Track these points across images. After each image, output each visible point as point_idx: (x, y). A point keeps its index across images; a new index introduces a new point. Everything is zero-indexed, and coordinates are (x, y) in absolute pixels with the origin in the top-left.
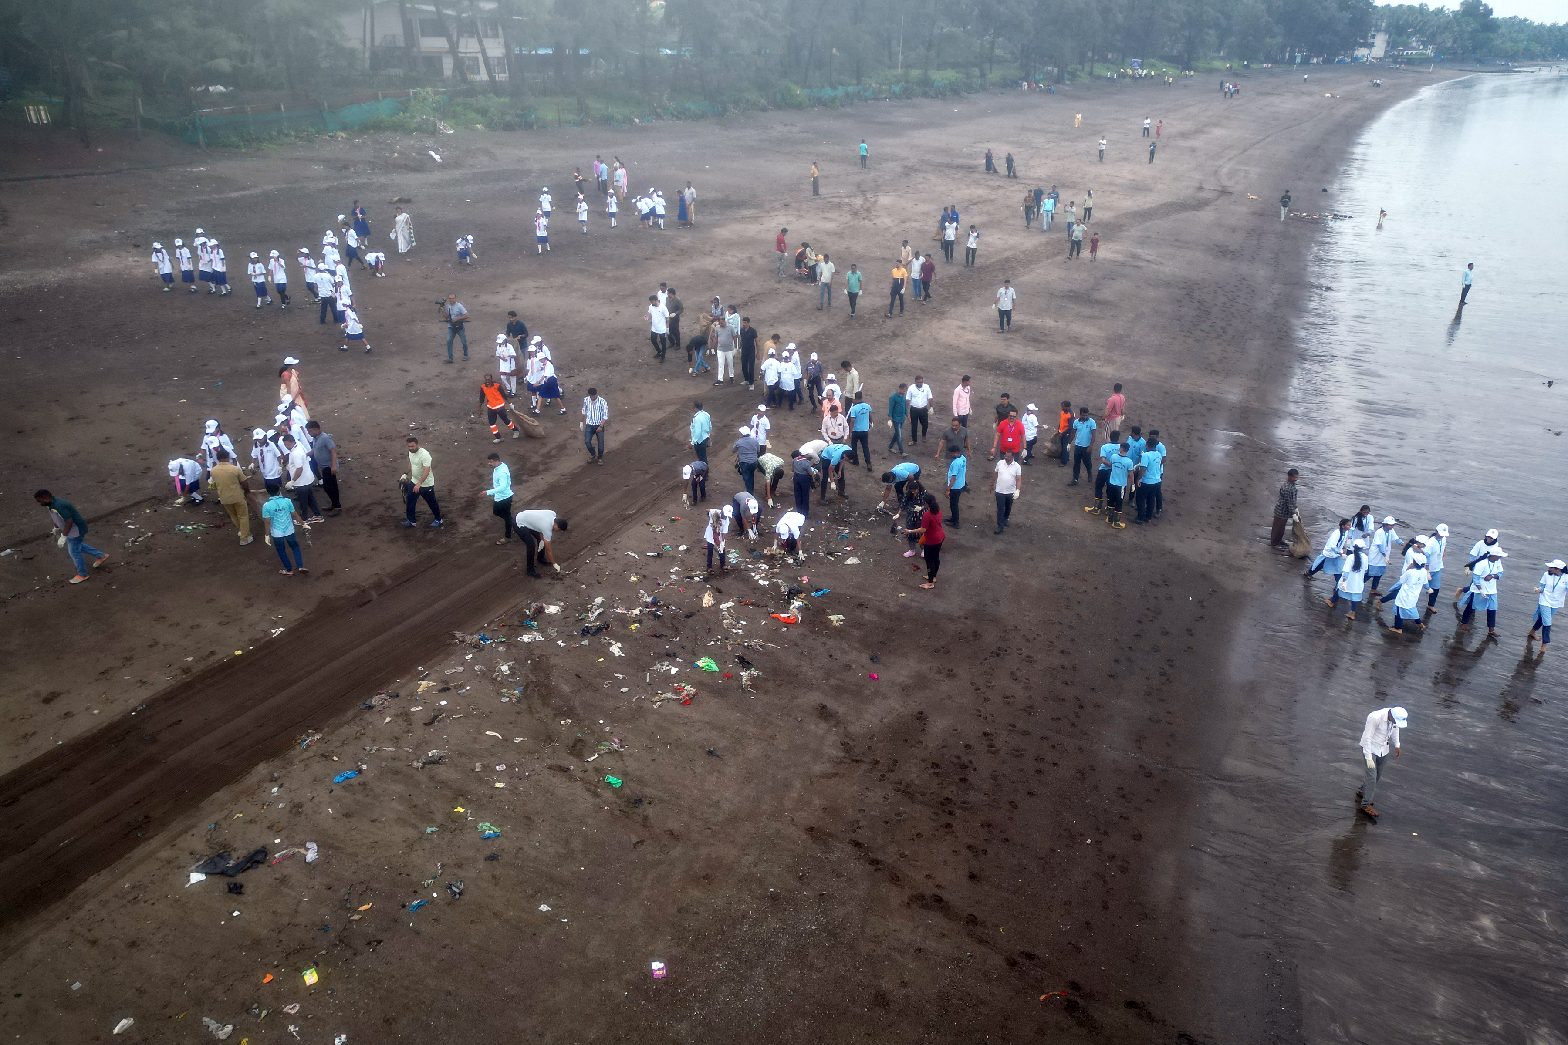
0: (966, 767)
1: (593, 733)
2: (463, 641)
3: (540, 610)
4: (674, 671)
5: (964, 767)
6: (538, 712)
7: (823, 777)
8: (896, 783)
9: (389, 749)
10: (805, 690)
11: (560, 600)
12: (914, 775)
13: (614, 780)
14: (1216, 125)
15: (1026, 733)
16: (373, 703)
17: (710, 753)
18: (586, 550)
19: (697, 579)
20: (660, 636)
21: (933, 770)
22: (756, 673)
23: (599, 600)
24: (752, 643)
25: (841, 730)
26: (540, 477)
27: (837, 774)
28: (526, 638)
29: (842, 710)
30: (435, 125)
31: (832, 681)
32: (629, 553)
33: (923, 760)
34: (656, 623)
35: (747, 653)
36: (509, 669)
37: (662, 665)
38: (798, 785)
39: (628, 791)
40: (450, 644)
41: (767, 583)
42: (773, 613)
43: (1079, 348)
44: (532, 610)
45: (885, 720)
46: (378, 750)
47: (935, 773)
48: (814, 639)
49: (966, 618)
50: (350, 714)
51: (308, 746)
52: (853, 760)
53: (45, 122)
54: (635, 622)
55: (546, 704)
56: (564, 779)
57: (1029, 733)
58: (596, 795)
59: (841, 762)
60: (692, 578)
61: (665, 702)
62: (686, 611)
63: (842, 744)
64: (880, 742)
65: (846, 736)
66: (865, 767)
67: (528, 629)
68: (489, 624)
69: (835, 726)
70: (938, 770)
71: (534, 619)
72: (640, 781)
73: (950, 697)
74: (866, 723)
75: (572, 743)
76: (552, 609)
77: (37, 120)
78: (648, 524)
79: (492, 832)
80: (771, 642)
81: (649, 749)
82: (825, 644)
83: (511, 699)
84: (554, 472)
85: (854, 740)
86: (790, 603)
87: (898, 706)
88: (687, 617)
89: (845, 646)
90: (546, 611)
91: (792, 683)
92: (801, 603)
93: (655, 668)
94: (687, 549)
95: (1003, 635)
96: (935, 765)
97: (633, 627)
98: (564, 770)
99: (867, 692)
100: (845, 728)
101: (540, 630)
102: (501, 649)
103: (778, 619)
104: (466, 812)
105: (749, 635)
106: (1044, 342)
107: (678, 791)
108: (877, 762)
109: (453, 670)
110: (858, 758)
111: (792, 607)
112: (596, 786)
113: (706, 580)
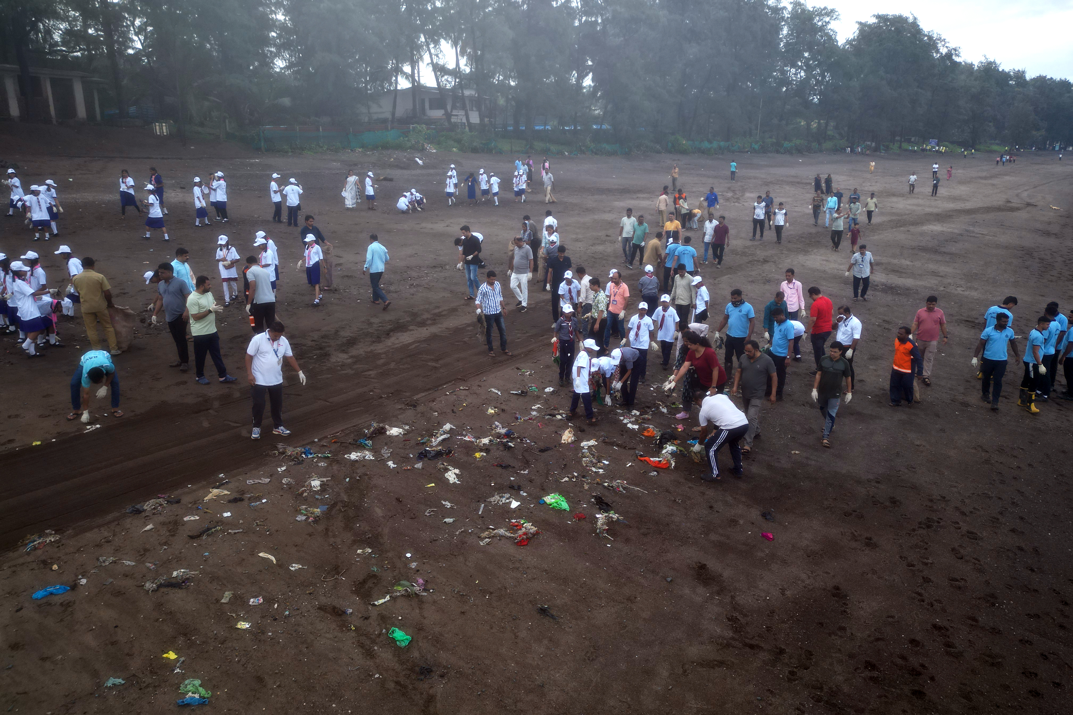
0: (919, 674)
1: (394, 567)
2: (283, 453)
3: (382, 431)
4: (515, 504)
5: (915, 673)
6: (334, 536)
7: (701, 665)
8: (814, 687)
9: (128, 563)
10: (678, 543)
11: (407, 424)
12: (840, 678)
13: (400, 635)
14: (1006, 175)
15: (995, 631)
16: (145, 507)
17: (543, 611)
18: (450, 384)
19: (559, 417)
20: (506, 467)
21: (867, 674)
22: (615, 516)
23: (447, 427)
24: (614, 484)
25: (727, 599)
26: (425, 328)
27: (721, 663)
28: (354, 456)
29: (727, 573)
30: (423, 145)
31: (713, 537)
32: (493, 389)
33: (851, 656)
34: (505, 453)
35: (607, 494)
36: (321, 485)
37: (501, 497)
38: (665, 674)
39: (416, 654)
40: (267, 455)
41: (636, 427)
42: (641, 456)
43: (939, 279)
44: (372, 429)
45: (788, 593)
46: (115, 562)
47: (871, 678)
48: (690, 487)
49: (878, 482)
50: (110, 517)
51: (35, 549)
52: (746, 645)
53: (165, 134)
54: (481, 450)
55: (348, 527)
56: (334, 626)
57: (999, 632)
58: (370, 654)
59: (728, 645)
60: (554, 416)
61: (496, 540)
62: (542, 445)
63: (729, 620)
64: (783, 622)
65: (735, 609)
66: (764, 656)
67: (360, 447)
68: (320, 440)
69: (718, 594)
70: (875, 674)
71: (370, 438)
72: (437, 641)
73: (874, 572)
74: (763, 594)
75: (361, 578)
76: (394, 431)
77: (160, 132)
78: (518, 369)
79: (197, 696)
80: (637, 485)
81: (462, 598)
82: (703, 494)
83: (308, 518)
84: (440, 326)
85: (746, 615)
86: (662, 448)
87: (804, 576)
88: (542, 451)
89: (729, 499)
90: (388, 433)
91: (661, 533)
92: (674, 448)
93: (492, 499)
94: (553, 391)
95: (929, 504)
96: (870, 666)
97: (478, 455)
98: (338, 613)
99: (760, 554)
100: (733, 597)
101: (375, 451)
102: (322, 464)
103: (648, 463)
104: (176, 660)
105: (611, 474)
106: (905, 273)
107: (487, 662)
108: (782, 651)
109: (257, 481)
110: (753, 642)
111: (664, 451)
112: (374, 642)
113: (569, 419)
